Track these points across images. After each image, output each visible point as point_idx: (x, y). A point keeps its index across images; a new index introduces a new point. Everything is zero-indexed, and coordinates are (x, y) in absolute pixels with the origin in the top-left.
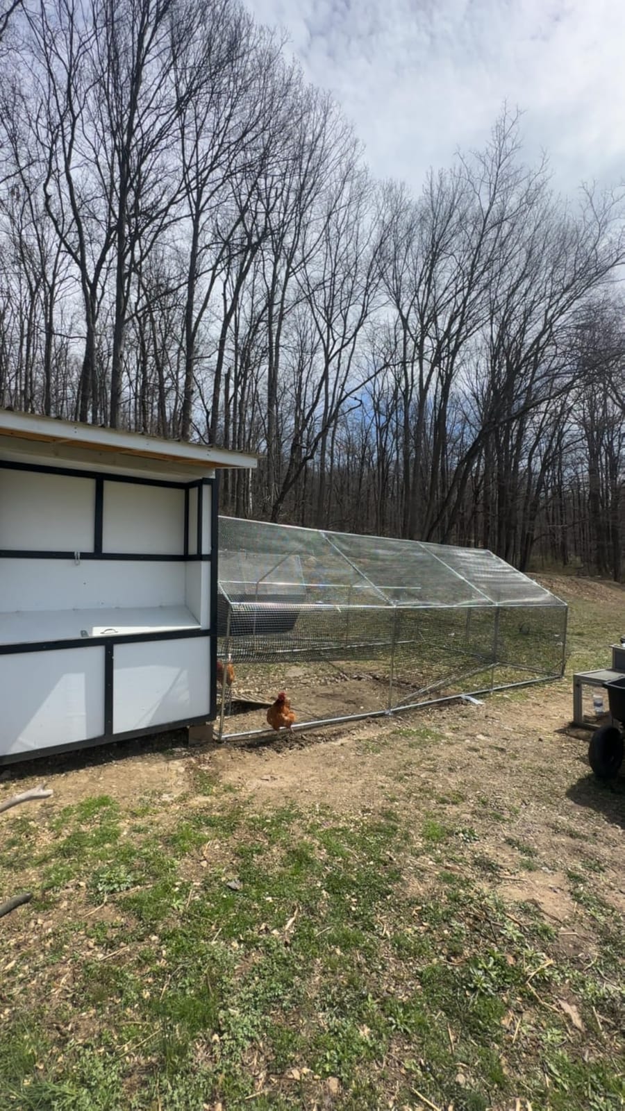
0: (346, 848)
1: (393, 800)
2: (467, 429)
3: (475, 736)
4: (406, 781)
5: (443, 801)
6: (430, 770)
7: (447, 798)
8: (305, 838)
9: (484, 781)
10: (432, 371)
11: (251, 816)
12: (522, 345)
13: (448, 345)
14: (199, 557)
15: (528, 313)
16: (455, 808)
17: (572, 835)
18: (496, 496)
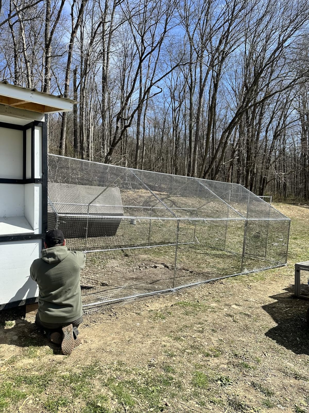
0: (134, 398)
1: (172, 356)
2: (229, 112)
3: (230, 306)
4: (182, 340)
5: (208, 355)
6: (199, 331)
7: (210, 353)
8: (102, 390)
9: (236, 338)
10: (207, 74)
11: (63, 374)
12: (264, 58)
13: (218, 57)
14: (33, 180)
15: (268, 38)
16: (216, 360)
17: (297, 377)
18: (245, 155)
